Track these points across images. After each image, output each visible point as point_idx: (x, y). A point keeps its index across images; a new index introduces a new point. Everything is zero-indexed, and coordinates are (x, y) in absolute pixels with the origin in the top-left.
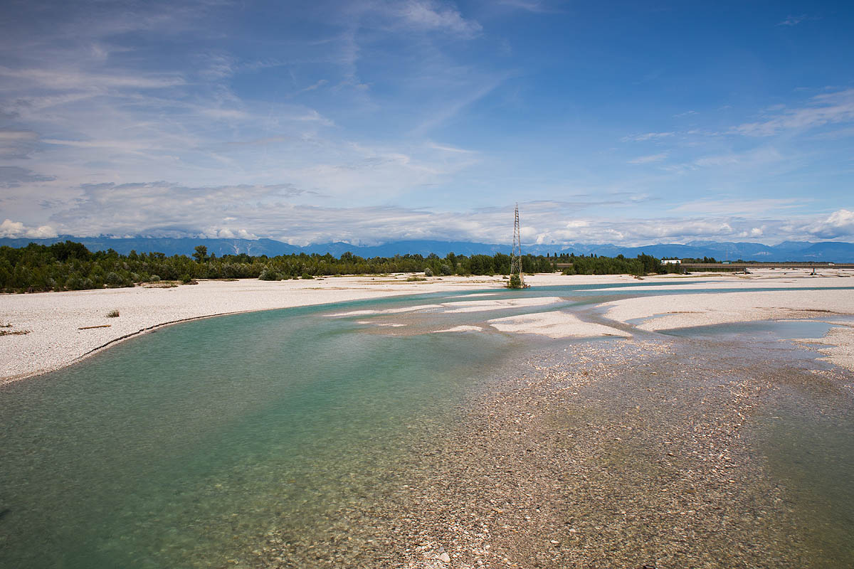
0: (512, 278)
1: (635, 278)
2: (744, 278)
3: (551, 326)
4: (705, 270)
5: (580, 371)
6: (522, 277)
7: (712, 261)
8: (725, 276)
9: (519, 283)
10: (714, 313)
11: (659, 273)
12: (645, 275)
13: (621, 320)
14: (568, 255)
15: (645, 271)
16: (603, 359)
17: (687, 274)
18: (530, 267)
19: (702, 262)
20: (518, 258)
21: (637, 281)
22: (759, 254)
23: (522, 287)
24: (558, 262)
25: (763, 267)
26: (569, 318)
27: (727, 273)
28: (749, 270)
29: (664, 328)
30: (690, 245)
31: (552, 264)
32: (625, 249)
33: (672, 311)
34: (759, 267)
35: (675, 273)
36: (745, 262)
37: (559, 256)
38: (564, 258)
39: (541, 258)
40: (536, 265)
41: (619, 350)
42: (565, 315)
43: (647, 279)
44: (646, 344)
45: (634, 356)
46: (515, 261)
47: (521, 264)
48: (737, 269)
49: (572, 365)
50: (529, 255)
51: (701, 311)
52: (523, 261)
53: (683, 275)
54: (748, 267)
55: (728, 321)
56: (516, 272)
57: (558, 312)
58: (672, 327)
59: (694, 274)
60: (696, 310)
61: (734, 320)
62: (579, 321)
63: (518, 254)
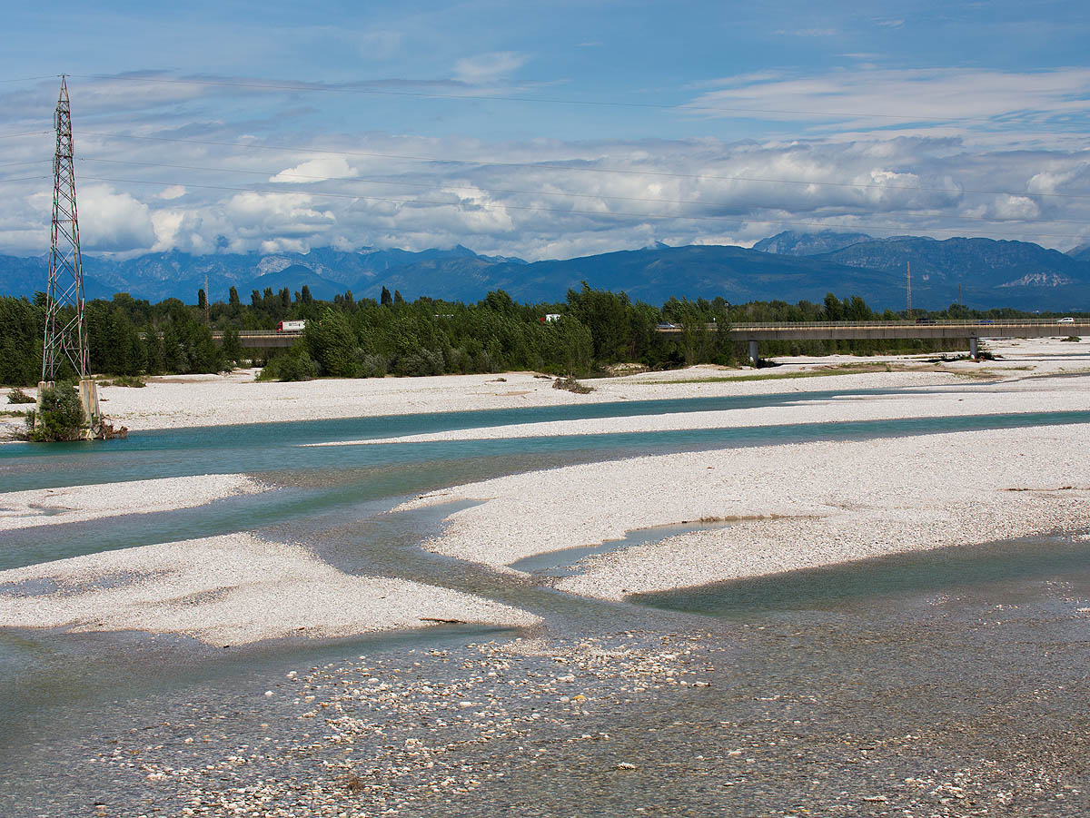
0: (48, 400)
1: (558, 385)
2: (971, 375)
3: (213, 596)
4: (828, 347)
5: (329, 775)
6: (92, 396)
7: (857, 312)
8: (901, 368)
9: (76, 419)
10: (856, 516)
11: (652, 365)
12: (598, 373)
13: (497, 558)
14: (285, 295)
15: (600, 359)
16: (425, 721)
17: (761, 364)
18: (128, 348)
19: (819, 318)
20: (71, 312)
21: (566, 397)
22: (1026, 280)
23: (90, 435)
24: (245, 325)
25: (1039, 333)
26: (289, 559)
27: (910, 360)
28: (990, 344)
29: (666, 587)
30: (773, 249)
31: (218, 336)
32: (518, 269)
33: (698, 512)
34: (1025, 334)
35: (715, 361)
36: (976, 315)
37: (246, 300)
38: (271, 308)
39: (173, 310)
40: (152, 340)
41: (488, 682)
42: (271, 548)
43: (607, 389)
44: (594, 652)
45: (546, 702)
46: (59, 326)
47: (83, 339)
48: (948, 343)
49: (296, 755)
50: (123, 301)
51: (808, 509)
52: (90, 328)
53: (747, 371)
54: (988, 333)
55: (909, 544)
56: (64, 373)
57: (242, 537)
58: (698, 577)
59: (790, 363)
60: (791, 509)
61: (926, 541)
62: (323, 570)
63: (73, 294)
